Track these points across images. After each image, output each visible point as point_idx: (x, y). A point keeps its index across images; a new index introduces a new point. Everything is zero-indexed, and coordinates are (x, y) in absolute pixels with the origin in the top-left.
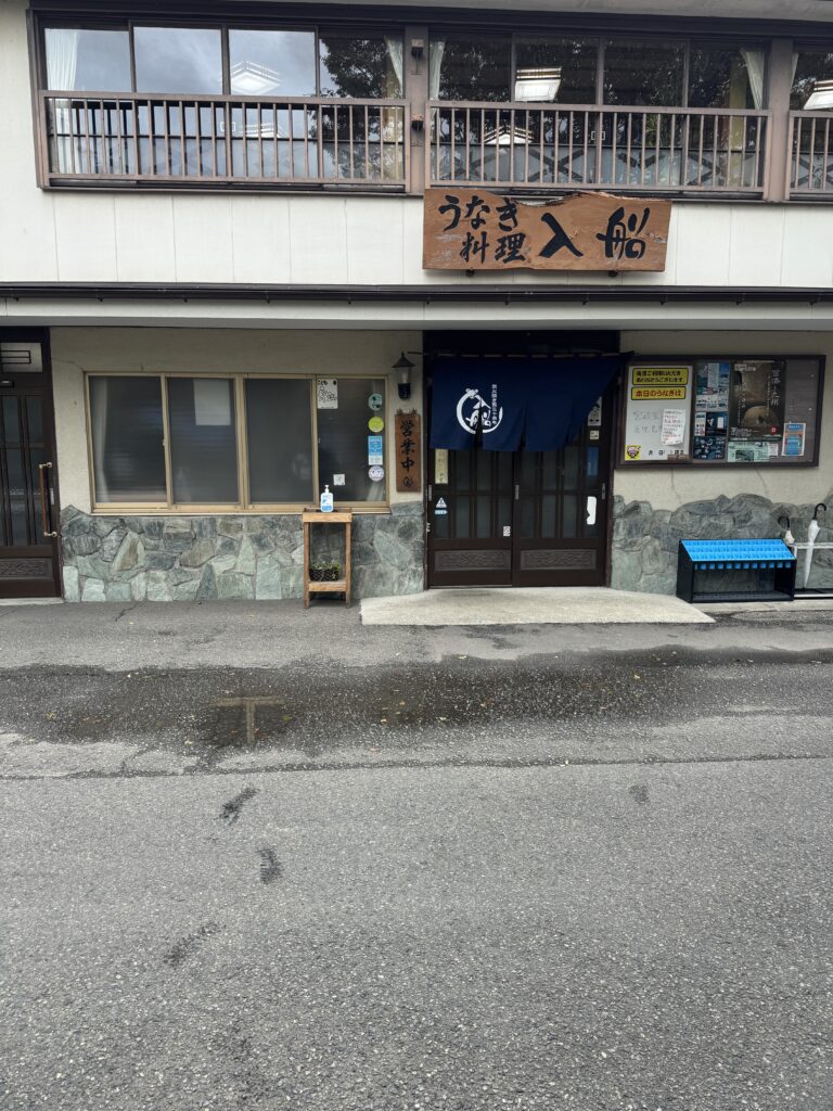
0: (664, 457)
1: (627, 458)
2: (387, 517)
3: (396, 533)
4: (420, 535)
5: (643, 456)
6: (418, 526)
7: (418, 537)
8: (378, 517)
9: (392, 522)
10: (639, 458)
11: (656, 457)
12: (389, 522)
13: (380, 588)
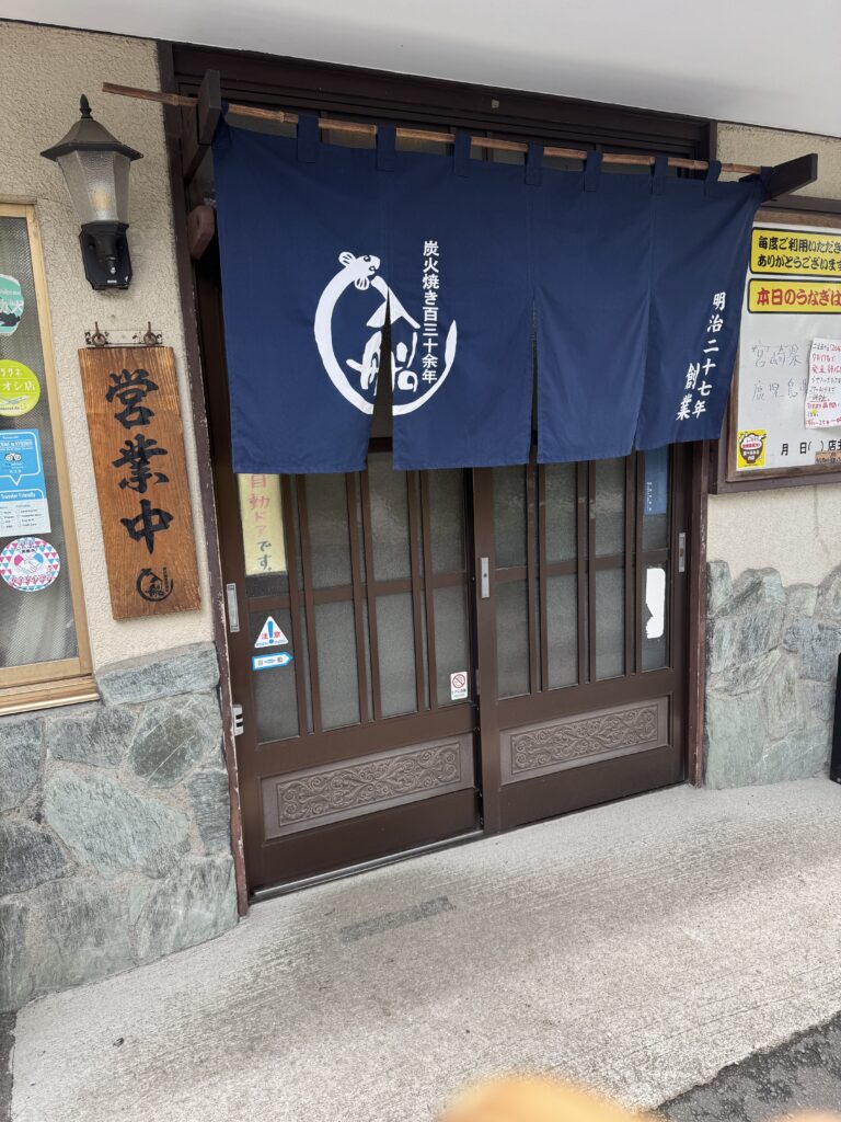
0: (808, 460)
1: (741, 465)
2: (88, 715)
3: (126, 765)
4: (212, 752)
5: (771, 460)
6: (202, 725)
7: (208, 761)
8: (51, 720)
9: (106, 728)
10: (762, 464)
11: (795, 460)
12: (96, 731)
13: (89, 951)
